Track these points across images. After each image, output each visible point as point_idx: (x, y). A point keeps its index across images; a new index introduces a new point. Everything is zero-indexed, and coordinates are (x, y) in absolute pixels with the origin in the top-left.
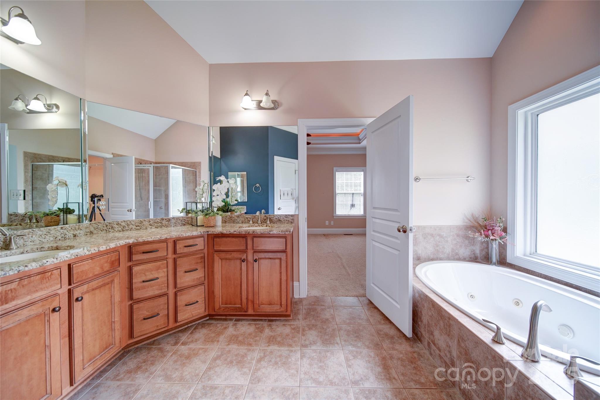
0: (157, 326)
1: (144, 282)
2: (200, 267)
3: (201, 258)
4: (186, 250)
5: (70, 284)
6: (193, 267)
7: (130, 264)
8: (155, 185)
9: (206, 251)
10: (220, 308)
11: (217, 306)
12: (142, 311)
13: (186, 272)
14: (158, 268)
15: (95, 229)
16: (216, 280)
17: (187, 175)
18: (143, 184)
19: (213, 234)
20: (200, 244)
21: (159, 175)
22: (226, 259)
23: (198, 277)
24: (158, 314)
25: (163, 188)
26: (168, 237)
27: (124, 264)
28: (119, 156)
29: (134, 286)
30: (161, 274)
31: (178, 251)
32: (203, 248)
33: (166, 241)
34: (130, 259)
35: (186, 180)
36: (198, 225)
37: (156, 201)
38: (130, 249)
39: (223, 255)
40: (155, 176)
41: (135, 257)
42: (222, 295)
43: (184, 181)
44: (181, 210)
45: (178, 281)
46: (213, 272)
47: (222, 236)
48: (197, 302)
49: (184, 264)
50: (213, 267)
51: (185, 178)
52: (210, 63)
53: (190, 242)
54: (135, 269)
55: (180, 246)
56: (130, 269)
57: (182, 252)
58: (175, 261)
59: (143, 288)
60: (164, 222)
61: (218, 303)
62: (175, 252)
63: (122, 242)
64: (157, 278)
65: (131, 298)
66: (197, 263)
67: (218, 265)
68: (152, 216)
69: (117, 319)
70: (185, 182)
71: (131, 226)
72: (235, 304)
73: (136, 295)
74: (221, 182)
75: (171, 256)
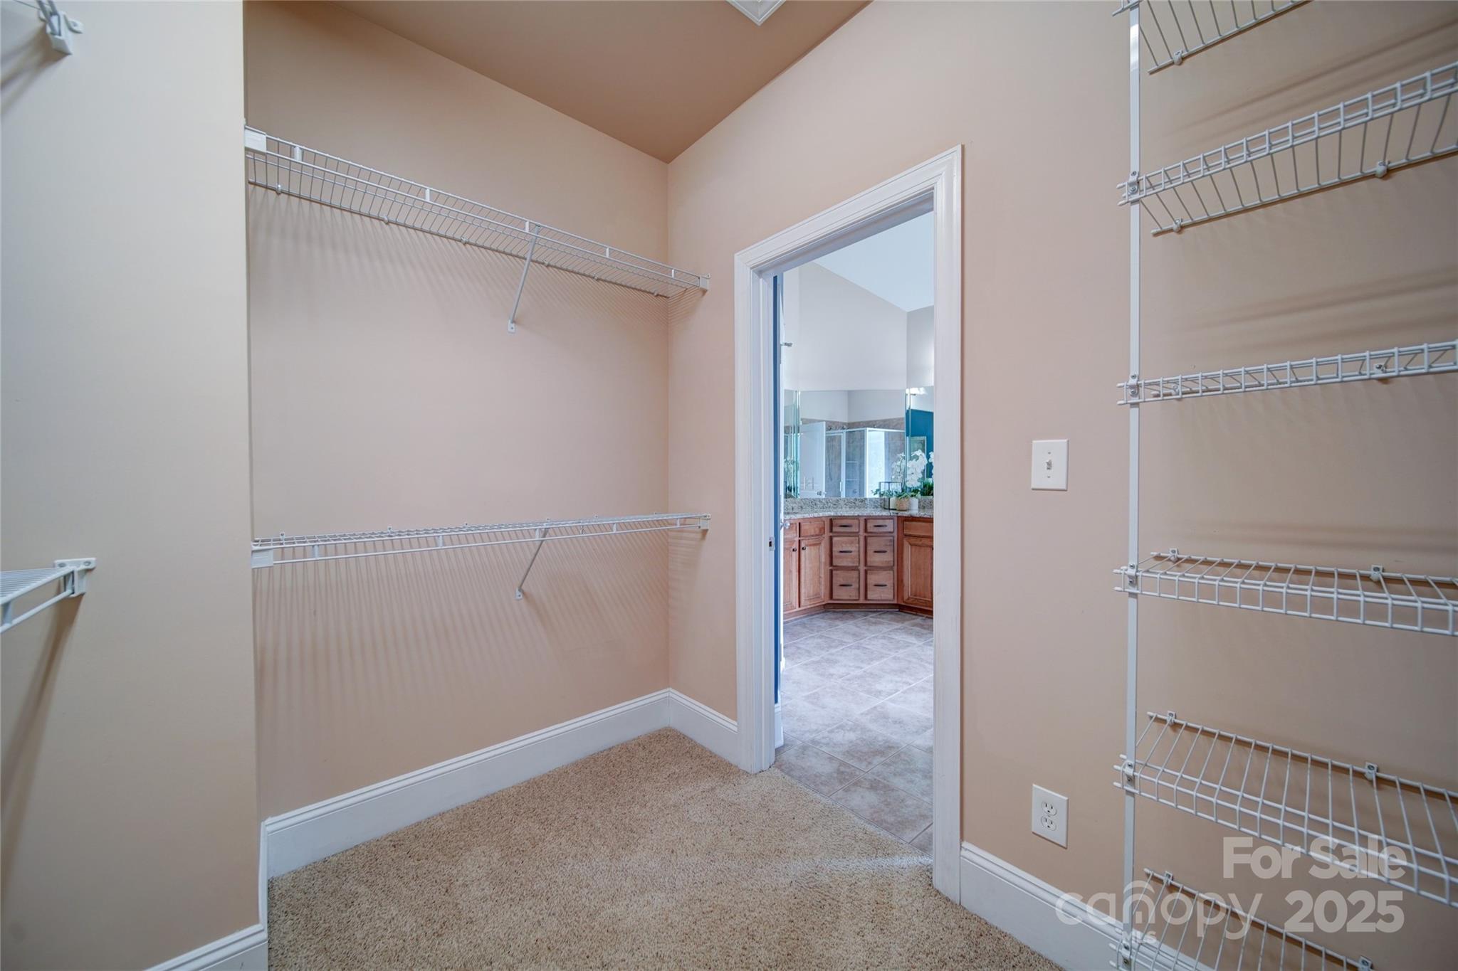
0: (850, 596)
1: (841, 552)
2: (889, 549)
3: (891, 541)
4: (876, 530)
5: (800, 536)
6: (882, 549)
7: (831, 534)
8: (848, 459)
9: (895, 534)
10: (908, 599)
11: (906, 597)
12: (840, 577)
13: (875, 552)
14: (852, 543)
15: (804, 504)
16: (905, 567)
17: (892, 439)
18: (834, 456)
19: (903, 517)
20: (890, 526)
21: (853, 442)
22: (916, 545)
23: (888, 560)
24: (851, 585)
25: (857, 462)
26: (860, 514)
27: (827, 534)
28: (810, 422)
29: (834, 554)
30: (854, 548)
31: (869, 530)
32: (892, 530)
33: (857, 518)
34: (831, 531)
35: (889, 448)
36: (891, 507)
37: (849, 481)
38: (832, 520)
39: (913, 541)
40: (848, 443)
41: (835, 529)
42: (911, 586)
43: (888, 449)
44: (874, 491)
45: (868, 559)
46: (902, 558)
47: (912, 519)
48: (885, 585)
49: (875, 544)
50: (902, 553)
51: (889, 444)
52: (908, 311)
53: (880, 522)
54: (835, 539)
55: (870, 525)
56: (831, 538)
57: (871, 531)
58: (866, 538)
59: (841, 557)
60: (857, 502)
61: (907, 593)
62: (866, 530)
63: (827, 514)
64: (851, 552)
65: (831, 564)
66: (887, 545)
67: (907, 550)
68: (843, 495)
69: (822, 576)
70: (889, 451)
71: (829, 504)
72: (925, 597)
73: (836, 562)
74: (917, 458)
75: (862, 533)
